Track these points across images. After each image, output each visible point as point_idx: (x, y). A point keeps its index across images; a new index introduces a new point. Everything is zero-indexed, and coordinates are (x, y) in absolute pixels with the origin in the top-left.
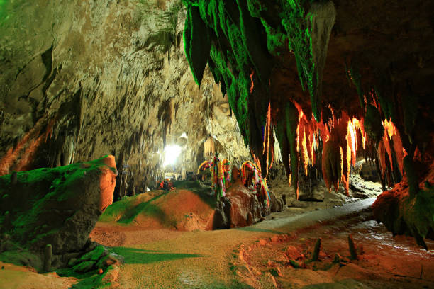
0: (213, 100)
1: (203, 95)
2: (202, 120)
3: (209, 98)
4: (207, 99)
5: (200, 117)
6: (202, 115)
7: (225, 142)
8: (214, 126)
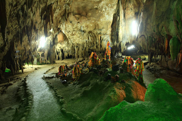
0: (70, 11)
1: (64, 6)
2: (60, 22)
3: (67, 9)
4: (66, 9)
5: (59, 20)
6: (60, 19)
7: (69, 35)
8: (67, 26)
